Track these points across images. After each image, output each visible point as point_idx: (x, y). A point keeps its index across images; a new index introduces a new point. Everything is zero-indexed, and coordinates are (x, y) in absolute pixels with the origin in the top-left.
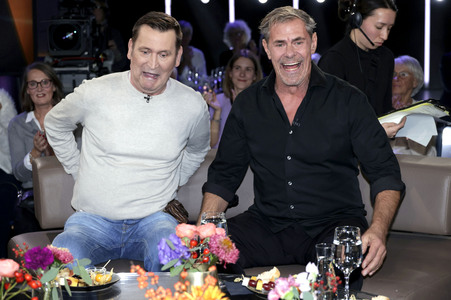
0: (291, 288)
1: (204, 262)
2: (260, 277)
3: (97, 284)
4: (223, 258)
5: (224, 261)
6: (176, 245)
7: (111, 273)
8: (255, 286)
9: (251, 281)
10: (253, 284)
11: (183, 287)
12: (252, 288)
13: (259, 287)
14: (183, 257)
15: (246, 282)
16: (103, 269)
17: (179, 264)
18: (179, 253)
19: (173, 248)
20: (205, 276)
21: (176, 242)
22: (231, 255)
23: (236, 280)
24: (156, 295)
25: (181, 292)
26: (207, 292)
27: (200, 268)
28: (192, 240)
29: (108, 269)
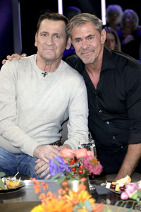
0: (136, 191)
1: (80, 173)
2: (118, 182)
3: (10, 188)
4: (92, 171)
5: (92, 174)
6: (60, 163)
7: (20, 180)
8: (114, 188)
9: (112, 185)
10: (113, 187)
11: (64, 192)
12: (112, 190)
13: (117, 189)
14: (65, 171)
15: (108, 185)
16: (14, 178)
17: (63, 175)
18: (63, 168)
19: (59, 165)
20: (80, 183)
21: (60, 161)
22: (97, 169)
23: (102, 185)
24: (47, 197)
25: (63, 195)
26: (80, 195)
27: (77, 177)
28: (72, 159)
29: (18, 178)
